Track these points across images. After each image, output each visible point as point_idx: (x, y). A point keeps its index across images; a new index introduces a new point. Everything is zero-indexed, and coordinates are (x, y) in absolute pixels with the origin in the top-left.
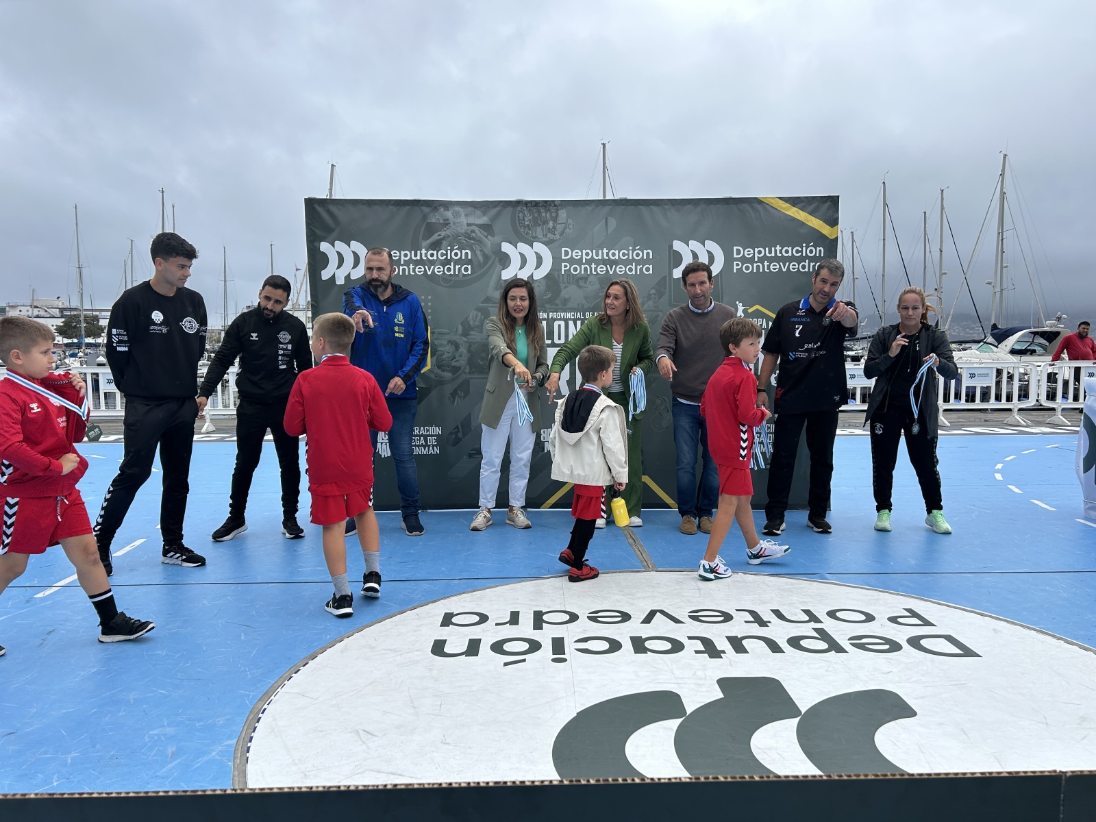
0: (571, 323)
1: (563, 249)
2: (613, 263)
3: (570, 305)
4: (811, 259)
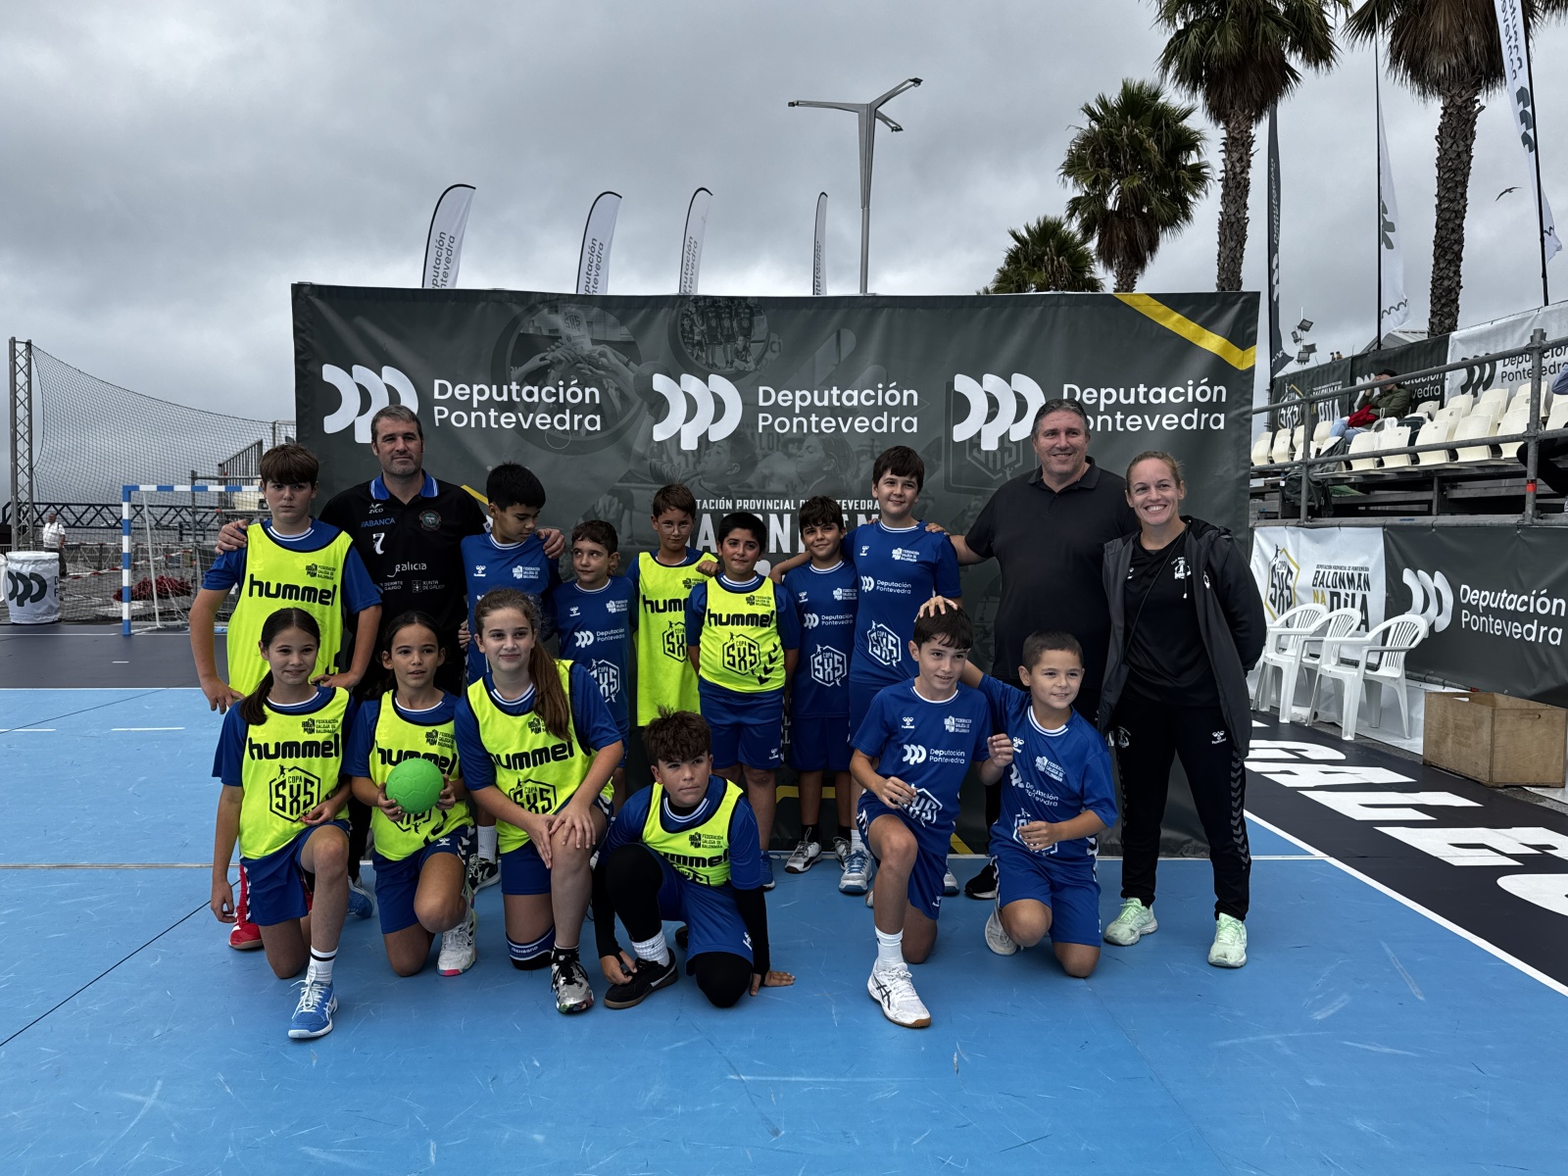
1: (761, 389)
2: (848, 413)
4: (1203, 407)
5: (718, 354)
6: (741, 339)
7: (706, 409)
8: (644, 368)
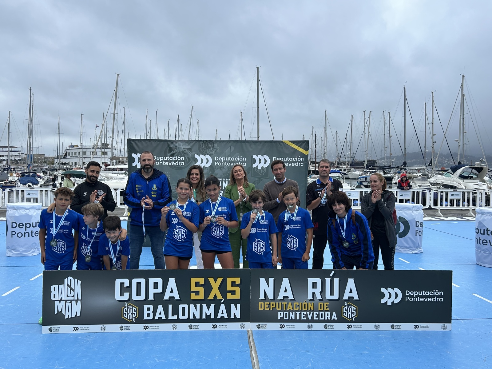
1: (216, 157)
2: (232, 162)
4: (299, 162)
5: (207, 151)
6: (212, 148)
7: (205, 161)
8: (193, 153)
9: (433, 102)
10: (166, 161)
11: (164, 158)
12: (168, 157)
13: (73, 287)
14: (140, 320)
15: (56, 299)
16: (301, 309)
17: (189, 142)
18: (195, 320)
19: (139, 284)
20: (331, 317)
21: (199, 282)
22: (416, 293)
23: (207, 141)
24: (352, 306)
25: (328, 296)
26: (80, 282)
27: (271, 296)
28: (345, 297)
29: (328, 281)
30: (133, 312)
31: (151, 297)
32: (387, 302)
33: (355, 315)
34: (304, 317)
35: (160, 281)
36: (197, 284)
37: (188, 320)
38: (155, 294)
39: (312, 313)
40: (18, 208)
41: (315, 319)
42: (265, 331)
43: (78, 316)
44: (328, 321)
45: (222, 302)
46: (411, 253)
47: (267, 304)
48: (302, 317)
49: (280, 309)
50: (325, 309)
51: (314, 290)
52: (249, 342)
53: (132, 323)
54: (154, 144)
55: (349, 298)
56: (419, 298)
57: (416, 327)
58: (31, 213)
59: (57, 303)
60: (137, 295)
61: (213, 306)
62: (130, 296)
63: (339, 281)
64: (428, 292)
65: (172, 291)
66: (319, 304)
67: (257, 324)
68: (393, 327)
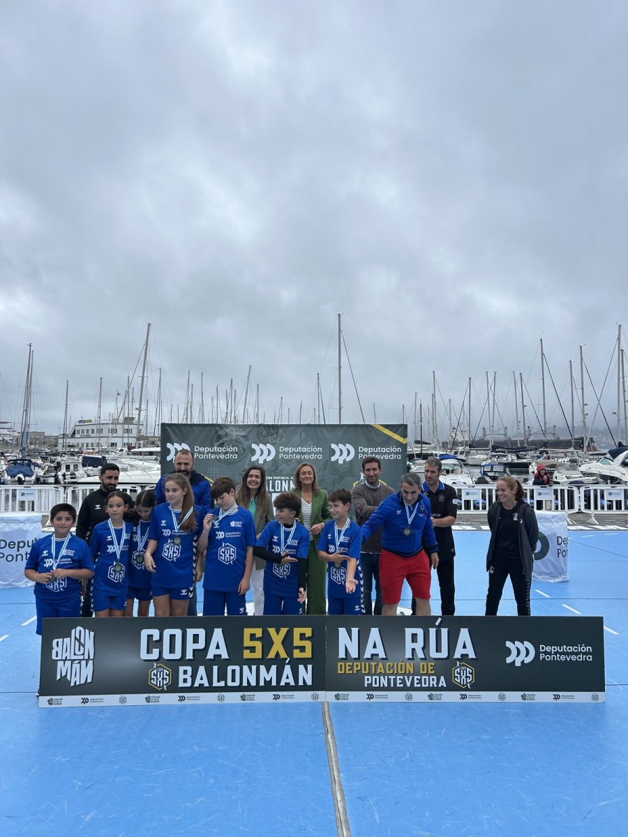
0: (283, 482)
1: (280, 447)
2: (303, 453)
3: (283, 473)
4: (395, 453)
5: (269, 438)
6: (275, 435)
7: (266, 452)
8: (250, 442)
9: (582, 359)
10: (212, 453)
11: (209, 449)
12: (216, 448)
13: (82, 641)
14: (173, 688)
15: (59, 658)
16: (396, 672)
17: (244, 427)
18: (249, 688)
19: (172, 637)
20: (438, 683)
21: (255, 635)
22: (554, 649)
23: (268, 426)
24: (467, 667)
25: (433, 654)
26: (92, 634)
27: (354, 654)
28: (457, 655)
29: (432, 631)
30: (165, 677)
31: (189, 656)
32: (514, 661)
33: (471, 679)
34: (400, 683)
35: (201, 632)
36: (253, 637)
37: (240, 688)
38: (194, 650)
39: (411, 677)
40: (9, 521)
41: (416, 685)
42: (346, 703)
43: (88, 681)
44: (433, 689)
45: (287, 662)
46: (553, 581)
47: (349, 666)
48: (398, 684)
49: (367, 672)
50: (430, 672)
51: (414, 645)
52: (325, 721)
53: (163, 691)
54: (197, 430)
55: (462, 655)
56: (558, 655)
57: (557, 697)
58: (26, 527)
59: (60, 664)
60: (170, 652)
61: (274, 668)
62: (161, 653)
63: (449, 632)
64: (571, 647)
65: (218, 647)
66: (421, 664)
67: (336, 693)
68: (523, 697)
